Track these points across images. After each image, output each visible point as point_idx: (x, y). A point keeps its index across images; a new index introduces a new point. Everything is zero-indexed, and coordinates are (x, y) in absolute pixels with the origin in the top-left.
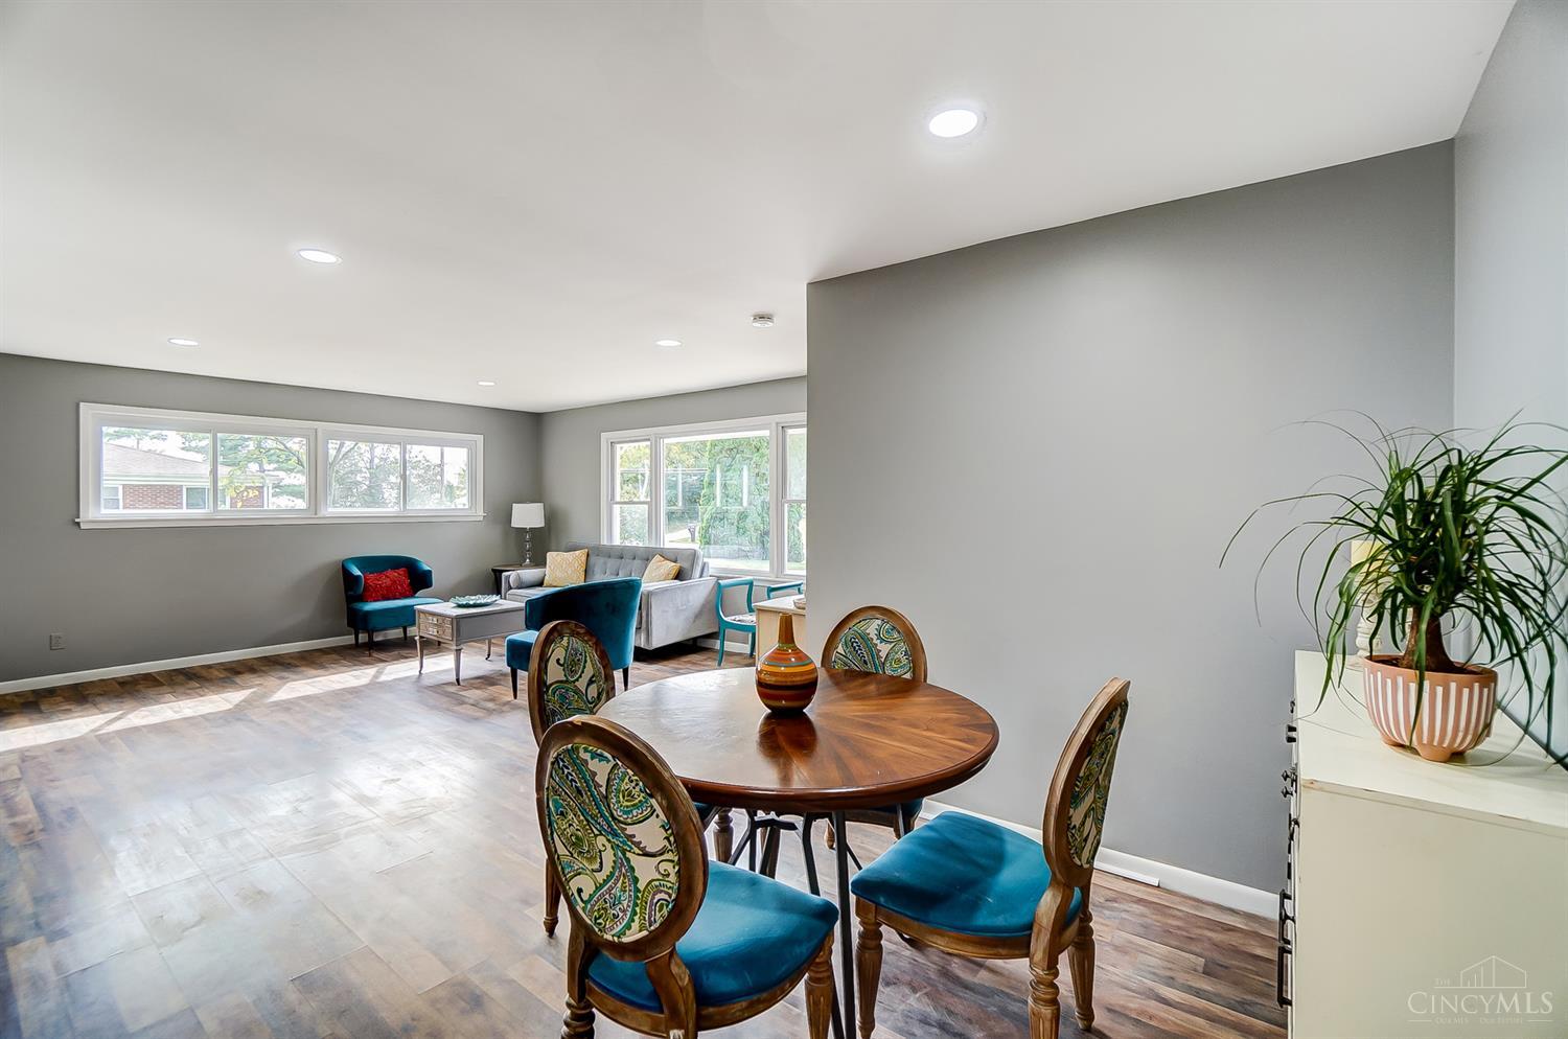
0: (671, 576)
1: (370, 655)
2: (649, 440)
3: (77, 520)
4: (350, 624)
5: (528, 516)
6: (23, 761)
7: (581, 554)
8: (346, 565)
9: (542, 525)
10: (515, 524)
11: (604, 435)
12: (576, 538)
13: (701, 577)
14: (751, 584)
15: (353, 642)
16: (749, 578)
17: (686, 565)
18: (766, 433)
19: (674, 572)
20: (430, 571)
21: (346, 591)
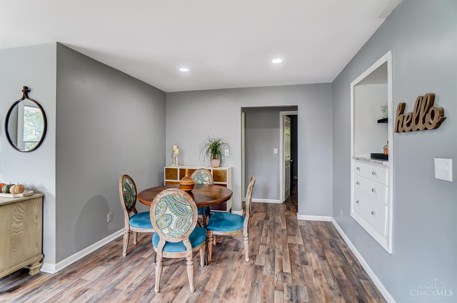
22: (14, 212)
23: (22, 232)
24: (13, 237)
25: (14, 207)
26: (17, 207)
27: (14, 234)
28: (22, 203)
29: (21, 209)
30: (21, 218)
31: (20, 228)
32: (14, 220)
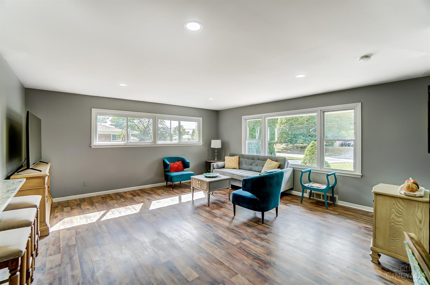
0: (277, 167)
1: (173, 191)
2: (261, 118)
3: (91, 145)
4: (165, 180)
5: (216, 144)
6: (76, 234)
7: (236, 158)
8: (164, 159)
9: (221, 147)
10: (212, 147)
11: (243, 117)
12: (232, 151)
13: (287, 168)
14: (310, 171)
15: (166, 185)
16: (309, 169)
17: (282, 163)
18: (315, 114)
19: (278, 166)
20: (189, 162)
21: (164, 169)
22: (393, 205)
23: (401, 226)
24: (392, 226)
25: (393, 200)
26: (396, 201)
27: (392, 224)
28: (402, 200)
29: (401, 205)
30: (401, 213)
31: (400, 222)
32: (393, 212)
